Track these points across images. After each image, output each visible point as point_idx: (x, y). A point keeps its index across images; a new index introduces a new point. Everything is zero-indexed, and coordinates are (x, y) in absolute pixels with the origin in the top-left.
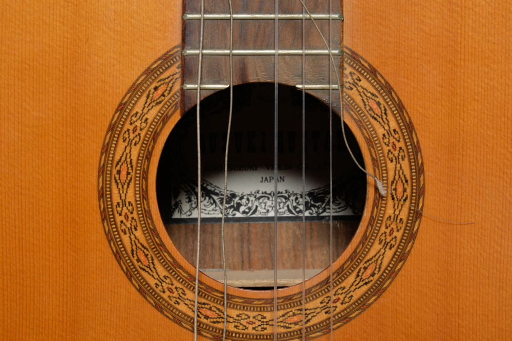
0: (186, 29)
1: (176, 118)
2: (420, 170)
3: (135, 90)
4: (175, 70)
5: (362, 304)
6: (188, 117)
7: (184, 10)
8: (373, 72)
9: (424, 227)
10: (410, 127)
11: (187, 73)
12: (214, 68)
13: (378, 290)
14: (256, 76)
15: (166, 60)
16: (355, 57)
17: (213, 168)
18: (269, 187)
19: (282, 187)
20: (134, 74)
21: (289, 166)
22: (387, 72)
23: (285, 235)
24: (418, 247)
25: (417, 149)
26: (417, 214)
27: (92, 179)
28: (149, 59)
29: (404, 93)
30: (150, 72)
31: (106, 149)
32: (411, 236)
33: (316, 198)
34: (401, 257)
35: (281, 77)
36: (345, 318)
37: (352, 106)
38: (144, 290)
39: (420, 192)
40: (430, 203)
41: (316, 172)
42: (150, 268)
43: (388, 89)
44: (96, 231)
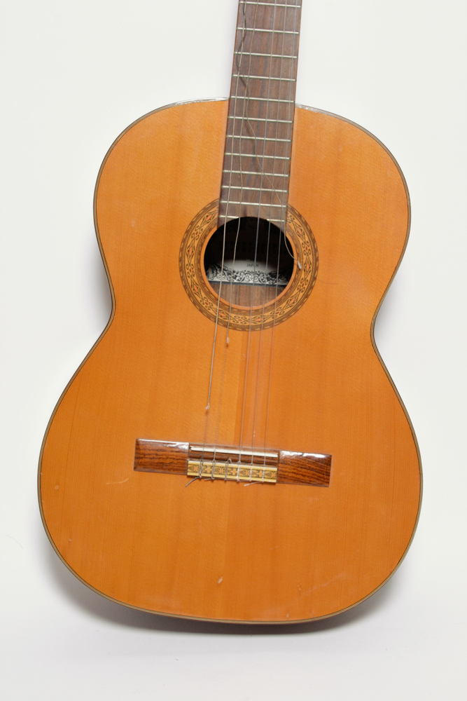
0: (222, 192)
1: (215, 229)
2: (317, 260)
3: (198, 216)
4: (216, 209)
5: (288, 315)
6: (220, 229)
7: (222, 184)
8: (300, 216)
9: (317, 284)
10: (314, 241)
11: (221, 210)
12: (233, 209)
13: (295, 310)
14: (250, 214)
15: (213, 204)
16: (293, 209)
17: (229, 258)
18: (251, 269)
19: (257, 270)
20: (199, 209)
21: (261, 260)
22: (306, 217)
23: (256, 293)
24: (314, 293)
25: (316, 250)
26: (314, 278)
27: (177, 253)
28: (204, 204)
29: (312, 226)
30: (205, 209)
31: (184, 241)
32: (311, 288)
33: (272, 275)
34: (307, 296)
35: (261, 215)
36: (281, 321)
37: (290, 230)
38: (195, 303)
39: (316, 269)
40: (320, 274)
41: (272, 263)
42: (198, 293)
43: (306, 224)
44: (177, 275)
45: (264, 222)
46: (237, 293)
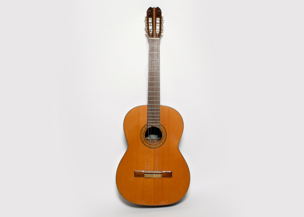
0: (148, 123)
1: (147, 129)
2: (166, 134)
3: (143, 127)
4: (146, 126)
5: (162, 145)
6: (148, 129)
7: (147, 121)
8: (163, 126)
9: (167, 138)
10: (166, 130)
11: (148, 126)
12: (150, 126)
13: (163, 144)
14: (153, 126)
15: (146, 125)
16: (161, 125)
17: (150, 134)
18: (154, 136)
19: (155, 136)
20: (143, 126)
21: (156, 134)
22: (164, 126)
23: (155, 141)
24: (166, 140)
25: (166, 132)
26: (166, 137)
27: (140, 134)
28: (144, 125)
29: (165, 127)
30: (144, 126)
31: (141, 132)
32: (166, 139)
33: (158, 137)
34: (165, 141)
35: (155, 126)
36: (160, 146)
37: (161, 129)
38: (144, 144)
39: (167, 136)
40: (167, 137)
41: (158, 135)
42: (144, 142)
43: (164, 127)
44: (140, 139)
45: (156, 127)
46: (152, 141)
